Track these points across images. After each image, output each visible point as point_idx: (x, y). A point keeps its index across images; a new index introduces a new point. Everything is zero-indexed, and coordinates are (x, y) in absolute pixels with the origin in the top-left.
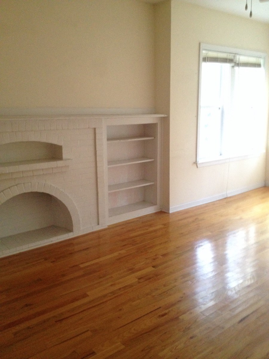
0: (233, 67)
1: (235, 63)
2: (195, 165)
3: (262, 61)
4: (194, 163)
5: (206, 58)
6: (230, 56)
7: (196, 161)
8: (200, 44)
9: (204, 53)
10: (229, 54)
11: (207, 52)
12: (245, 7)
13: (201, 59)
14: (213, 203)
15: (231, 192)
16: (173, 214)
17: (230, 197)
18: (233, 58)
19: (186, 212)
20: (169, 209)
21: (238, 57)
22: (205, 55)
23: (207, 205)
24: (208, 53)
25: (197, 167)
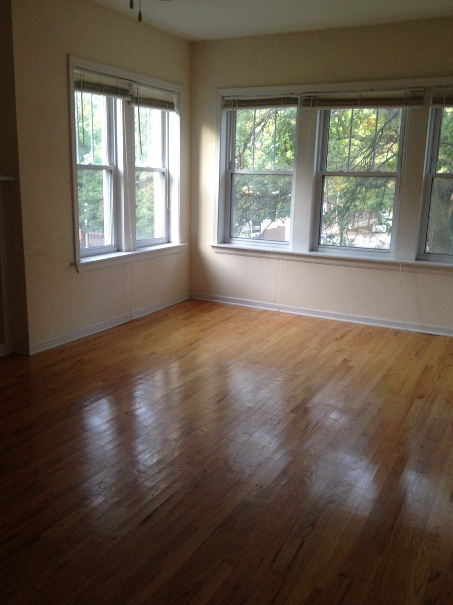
0: (129, 102)
1: (132, 96)
2: (73, 269)
3: (174, 99)
4: (72, 264)
5: (80, 82)
6: (123, 85)
7: (75, 262)
8: (68, 56)
9: (76, 73)
10: (120, 81)
11: (82, 73)
12: (129, 4)
13: (72, 84)
14: (108, 332)
15: (138, 312)
16: (37, 355)
17: (137, 320)
18: (127, 87)
19: (60, 350)
20: (28, 347)
21: (135, 86)
22: (79, 77)
23: (98, 336)
24: (84, 73)
25: (78, 271)
